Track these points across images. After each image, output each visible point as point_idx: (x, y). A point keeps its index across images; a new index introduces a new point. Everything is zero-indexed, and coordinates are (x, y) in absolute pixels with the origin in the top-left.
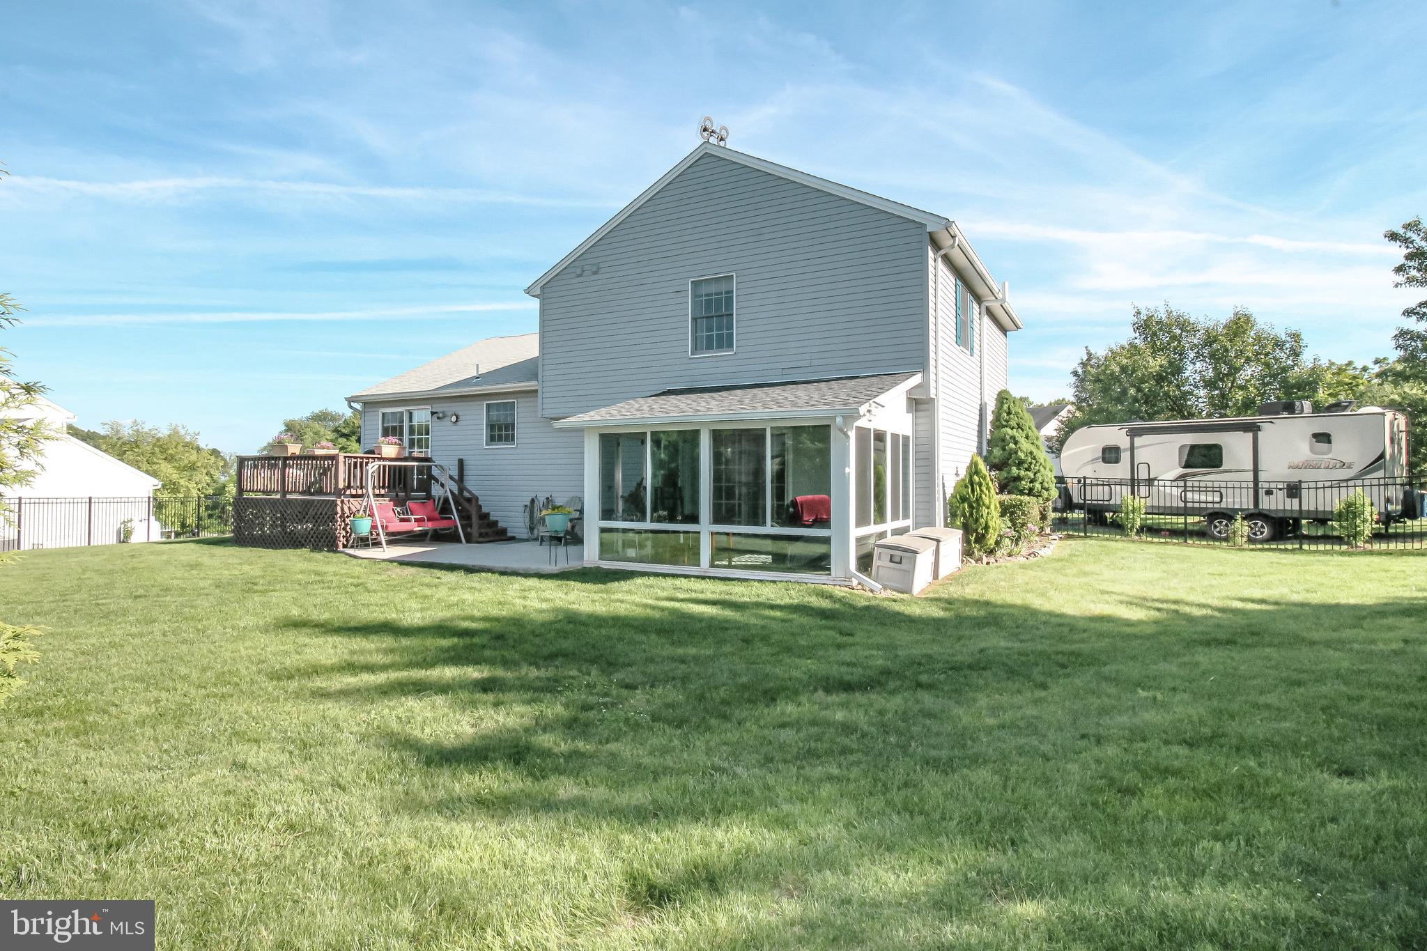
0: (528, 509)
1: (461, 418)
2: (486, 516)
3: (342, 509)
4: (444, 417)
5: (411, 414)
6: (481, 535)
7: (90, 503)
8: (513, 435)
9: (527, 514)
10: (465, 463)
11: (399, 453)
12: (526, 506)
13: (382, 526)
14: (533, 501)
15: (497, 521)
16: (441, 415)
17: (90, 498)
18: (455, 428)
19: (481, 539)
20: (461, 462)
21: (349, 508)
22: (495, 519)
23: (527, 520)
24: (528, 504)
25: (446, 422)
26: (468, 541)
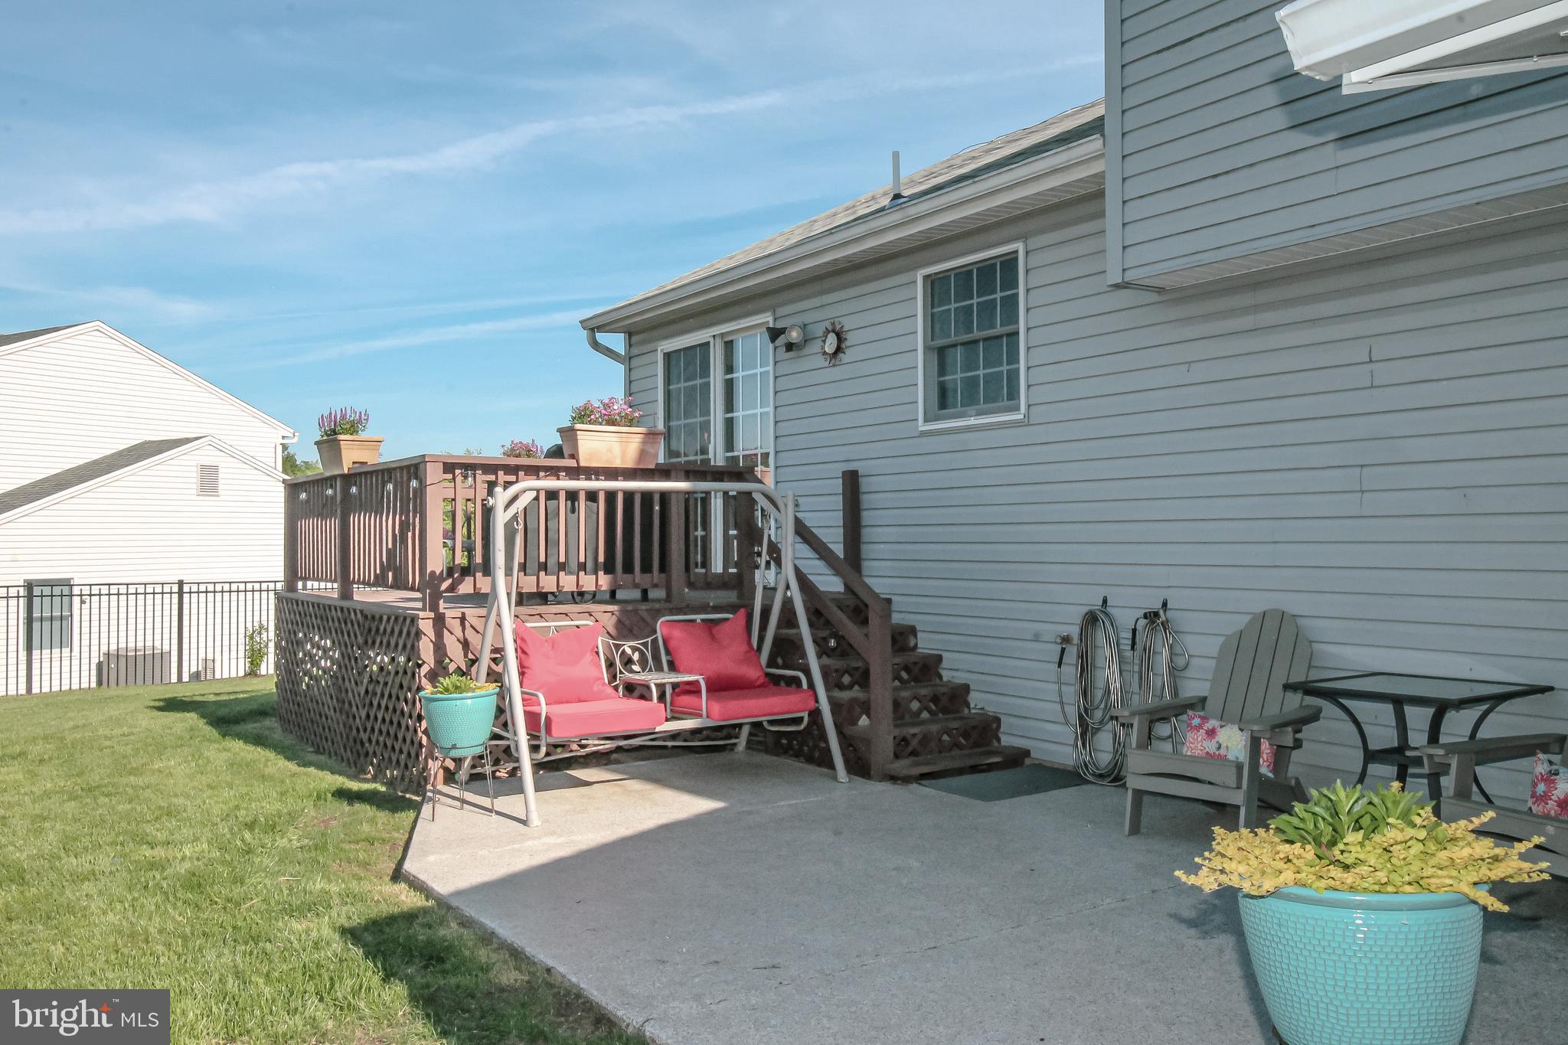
0: (1072, 653)
1: (851, 339)
2: (929, 667)
3: (440, 648)
4: (806, 341)
5: (729, 346)
6: (902, 747)
7: (181, 593)
8: (1013, 377)
9: (1070, 671)
10: (865, 484)
11: (642, 454)
12: (1066, 640)
13: (532, 719)
14: (1091, 620)
15: (966, 688)
16: (794, 335)
17: (181, 583)
18: (836, 373)
19: (901, 766)
20: (852, 481)
21: (465, 644)
22: (960, 678)
23: (1071, 692)
24: (1074, 631)
25: (813, 359)
26: (859, 767)
